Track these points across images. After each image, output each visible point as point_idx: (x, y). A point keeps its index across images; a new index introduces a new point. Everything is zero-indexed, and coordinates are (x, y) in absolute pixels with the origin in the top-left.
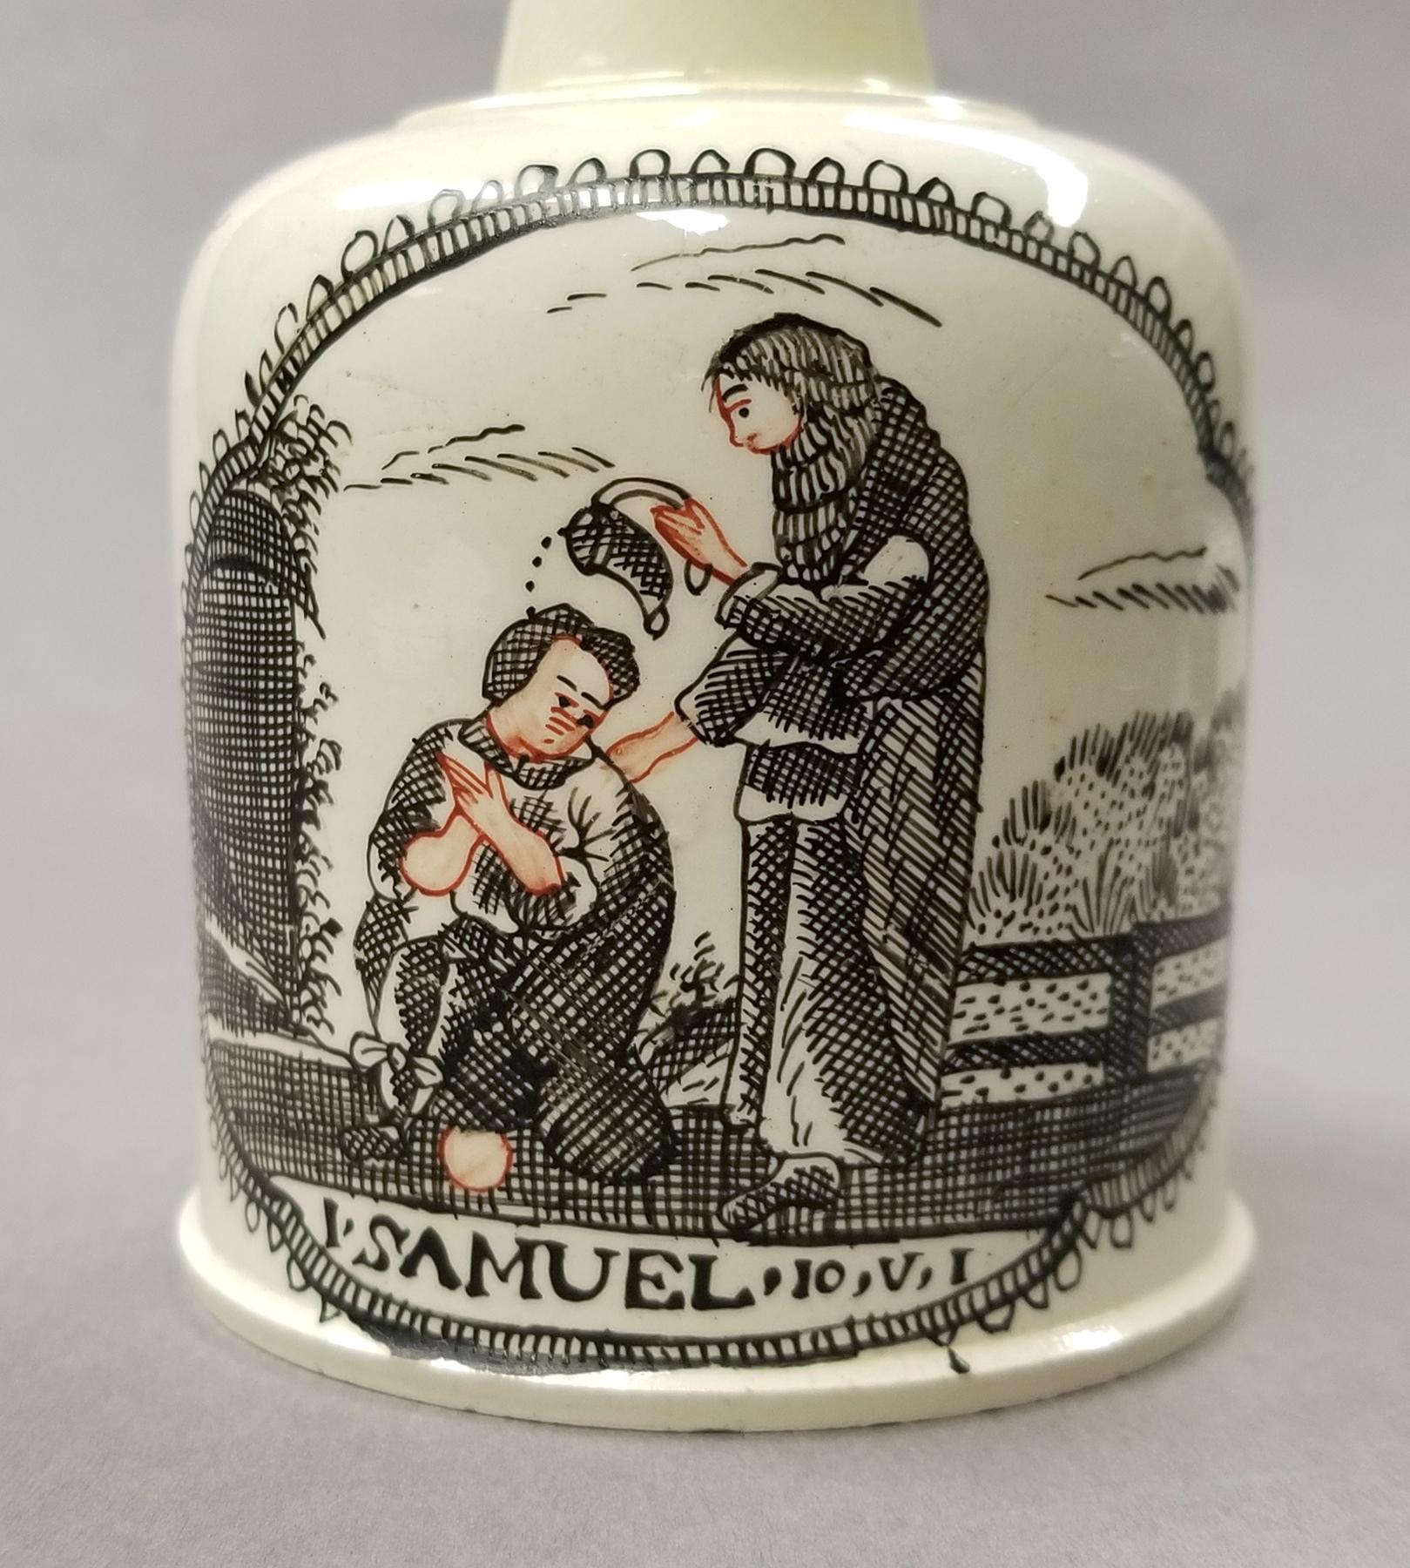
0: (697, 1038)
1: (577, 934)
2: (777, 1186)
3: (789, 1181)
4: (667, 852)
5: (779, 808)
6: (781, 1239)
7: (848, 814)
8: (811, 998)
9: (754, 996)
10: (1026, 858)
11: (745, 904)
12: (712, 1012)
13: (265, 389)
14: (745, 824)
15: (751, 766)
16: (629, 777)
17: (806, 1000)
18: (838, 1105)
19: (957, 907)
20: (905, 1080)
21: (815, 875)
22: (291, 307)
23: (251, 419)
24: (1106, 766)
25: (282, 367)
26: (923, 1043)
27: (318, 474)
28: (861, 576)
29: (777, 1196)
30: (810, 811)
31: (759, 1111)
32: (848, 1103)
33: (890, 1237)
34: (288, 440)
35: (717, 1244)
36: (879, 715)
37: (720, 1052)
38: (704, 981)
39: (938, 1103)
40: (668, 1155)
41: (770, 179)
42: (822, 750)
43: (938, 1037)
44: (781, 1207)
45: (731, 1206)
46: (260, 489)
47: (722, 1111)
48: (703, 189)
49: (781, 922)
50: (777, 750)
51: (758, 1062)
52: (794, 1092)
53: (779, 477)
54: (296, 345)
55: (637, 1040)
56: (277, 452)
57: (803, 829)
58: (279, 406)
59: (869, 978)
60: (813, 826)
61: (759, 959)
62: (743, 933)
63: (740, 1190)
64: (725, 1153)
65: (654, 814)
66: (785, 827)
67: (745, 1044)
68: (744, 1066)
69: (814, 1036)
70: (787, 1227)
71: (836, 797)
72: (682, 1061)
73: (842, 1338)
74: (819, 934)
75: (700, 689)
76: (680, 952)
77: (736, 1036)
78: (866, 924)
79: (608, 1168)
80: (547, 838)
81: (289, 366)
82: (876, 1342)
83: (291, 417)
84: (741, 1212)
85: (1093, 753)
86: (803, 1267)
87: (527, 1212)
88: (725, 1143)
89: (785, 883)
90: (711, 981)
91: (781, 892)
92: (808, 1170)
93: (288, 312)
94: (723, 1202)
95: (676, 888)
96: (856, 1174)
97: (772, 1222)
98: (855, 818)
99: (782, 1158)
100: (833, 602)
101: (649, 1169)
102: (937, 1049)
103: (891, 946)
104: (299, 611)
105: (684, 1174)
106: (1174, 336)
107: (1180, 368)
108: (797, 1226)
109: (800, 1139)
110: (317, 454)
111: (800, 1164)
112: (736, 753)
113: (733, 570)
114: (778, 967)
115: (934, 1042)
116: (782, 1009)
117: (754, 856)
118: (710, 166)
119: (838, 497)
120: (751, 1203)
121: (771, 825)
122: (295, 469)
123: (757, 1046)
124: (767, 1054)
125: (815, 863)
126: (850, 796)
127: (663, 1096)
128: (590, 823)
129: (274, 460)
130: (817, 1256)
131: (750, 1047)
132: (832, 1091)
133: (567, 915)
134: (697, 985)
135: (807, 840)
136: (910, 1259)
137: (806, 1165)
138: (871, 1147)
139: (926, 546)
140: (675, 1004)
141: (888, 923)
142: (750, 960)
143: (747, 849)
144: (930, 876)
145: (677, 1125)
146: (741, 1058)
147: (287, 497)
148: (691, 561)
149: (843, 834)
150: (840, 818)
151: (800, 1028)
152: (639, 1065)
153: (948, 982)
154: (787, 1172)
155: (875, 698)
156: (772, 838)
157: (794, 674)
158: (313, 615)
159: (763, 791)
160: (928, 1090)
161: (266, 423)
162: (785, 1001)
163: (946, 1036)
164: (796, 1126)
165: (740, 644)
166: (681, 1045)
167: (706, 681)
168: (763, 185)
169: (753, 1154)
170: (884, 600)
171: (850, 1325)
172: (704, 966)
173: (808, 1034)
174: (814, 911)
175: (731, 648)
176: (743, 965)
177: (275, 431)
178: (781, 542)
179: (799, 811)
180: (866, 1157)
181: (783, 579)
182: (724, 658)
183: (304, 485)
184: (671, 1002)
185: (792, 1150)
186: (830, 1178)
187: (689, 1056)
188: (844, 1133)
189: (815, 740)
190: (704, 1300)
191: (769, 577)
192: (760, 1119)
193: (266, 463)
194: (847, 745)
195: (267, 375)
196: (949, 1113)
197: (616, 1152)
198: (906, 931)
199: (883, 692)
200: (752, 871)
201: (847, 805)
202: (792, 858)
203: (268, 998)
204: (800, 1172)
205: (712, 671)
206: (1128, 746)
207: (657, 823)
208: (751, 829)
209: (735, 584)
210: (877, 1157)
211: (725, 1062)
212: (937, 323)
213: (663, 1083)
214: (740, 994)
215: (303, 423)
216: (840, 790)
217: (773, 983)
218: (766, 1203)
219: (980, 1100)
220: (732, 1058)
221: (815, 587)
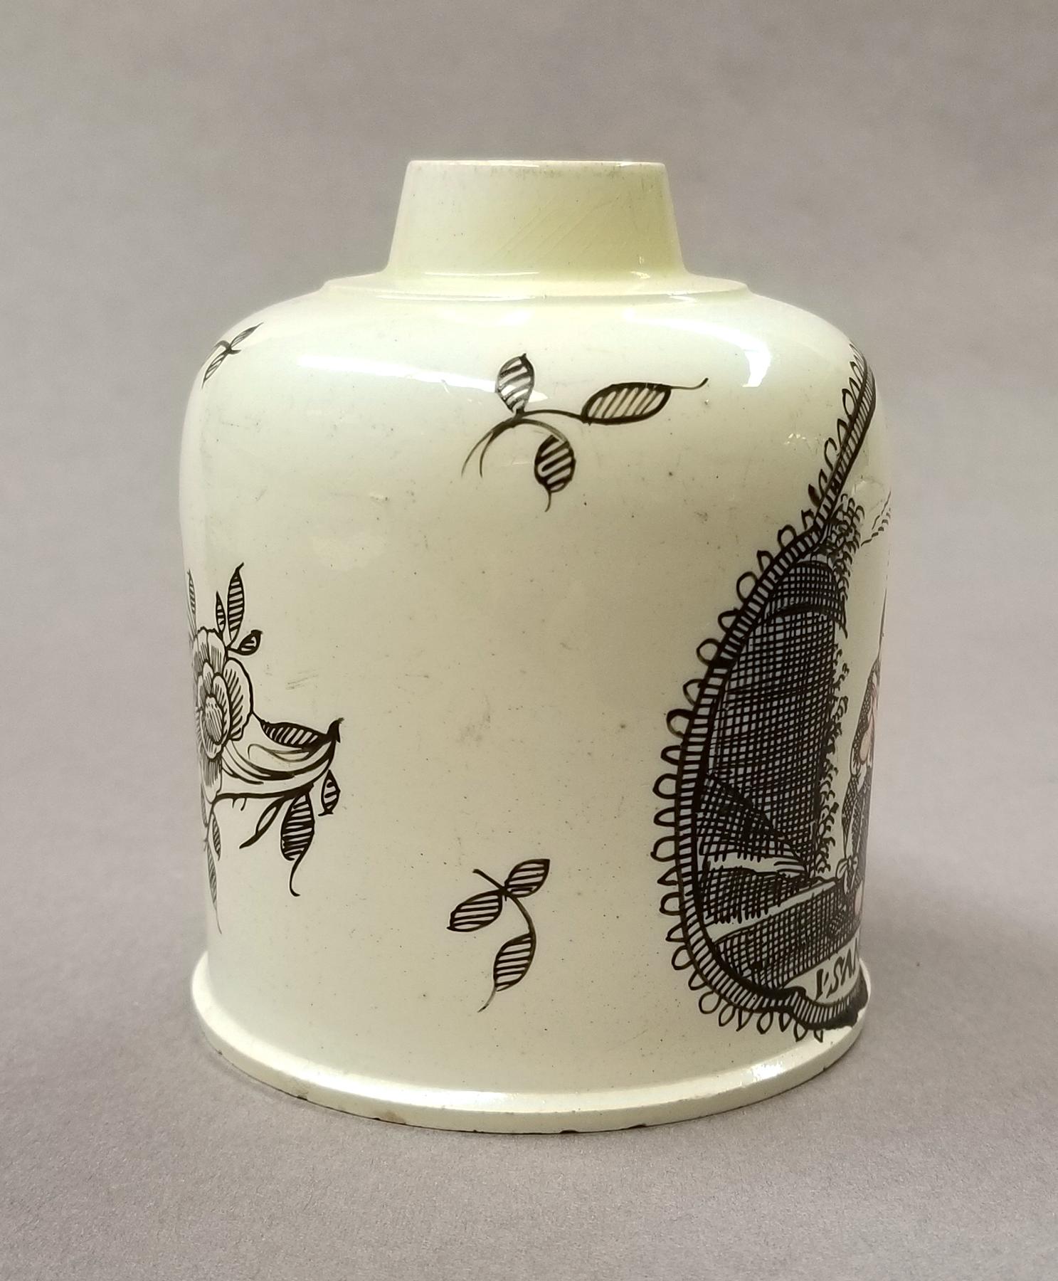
13: (824, 494)
22: (831, 440)
23: (815, 514)
25: (833, 479)
27: (851, 540)
34: (839, 523)
46: (821, 558)
54: (839, 464)
56: (832, 532)
58: (833, 503)
81: (837, 477)
83: (840, 508)
93: (830, 445)
104: (837, 625)
110: (852, 528)
122: (842, 540)
129: (831, 537)
147: (837, 558)
158: (843, 626)
161: (825, 515)
177: (831, 520)
183: (846, 549)
193: (826, 540)
195: (824, 485)
215: (846, 511)
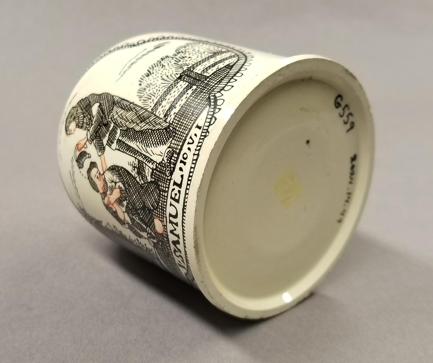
0: (142, 170)
1: (125, 188)
2: (167, 162)
3: (167, 159)
4: (116, 166)
5: (115, 142)
6: (175, 164)
7: (121, 128)
8: (142, 145)
9: (139, 156)
10: (147, 95)
11: (126, 153)
12: (139, 166)
14: (116, 149)
15: (109, 145)
16: (106, 169)
17: (142, 146)
18: (160, 145)
19: (145, 110)
20: (162, 129)
21: (127, 138)
24: (149, 75)
26: (159, 124)
28: (94, 116)
29: (168, 163)
30: (118, 136)
31: (155, 162)
32: (160, 142)
33: (185, 140)
35: (172, 179)
36: (111, 118)
37: (145, 167)
38: (134, 166)
39: (170, 123)
40: (157, 184)
42: (111, 131)
43: (160, 120)
44: (170, 163)
45: (167, 173)
47: (153, 170)
49: (130, 147)
50: (108, 139)
51: (148, 159)
52: (155, 154)
53: (78, 127)
55: (140, 183)
57: (119, 138)
59: (145, 132)
60: (120, 136)
61: (134, 153)
62: (129, 155)
63: (165, 171)
64: (159, 172)
66: (119, 141)
67: (144, 161)
68: (148, 162)
69: (148, 146)
70: (174, 163)
72: (144, 175)
73: (195, 157)
74: (134, 140)
75: (98, 151)
77: (143, 162)
78: (137, 130)
79: (158, 198)
82: (199, 150)
84: (169, 172)
86: (181, 162)
88: (157, 171)
89: (126, 144)
90: (135, 164)
91: (128, 146)
92: (167, 155)
94: (166, 175)
95: (121, 166)
96: (172, 145)
97: (172, 166)
98: (122, 127)
99: (163, 160)
100: (95, 122)
101: (159, 189)
102: (162, 121)
103: (142, 126)
105: (160, 182)
108: (174, 160)
109: (161, 155)
111: (165, 156)
113: (86, 139)
114: (136, 150)
115: (161, 121)
116: (142, 151)
117: (120, 149)
119: (84, 117)
120: (168, 169)
121: (117, 144)
123: (146, 159)
124: (147, 157)
125: (125, 137)
126: (119, 127)
127: (149, 181)
128: (112, 179)
130: (181, 158)
131: (145, 160)
132: (157, 145)
133: (123, 190)
134: (135, 167)
135: (121, 138)
136: (191, 138)
137: (166, 155)
138: (169, 140)
139: (96, 103)
140: (136, 173)
141: (139, 126)
142: (133, 155)
143: (119, 150)
144: (137, 115)
145: (153, 180)
146: (146, 162)
148: (84, 147)
149: (123, 130)
150: (121, 130)
151: (146, 149)
152: (144, 184)
153: (154, 116)
154: (165, 159)
155: (109, 118)
156: (119, 144)
157: (100, 132)
159: (112, 144)
160: (167, 125)
162: (141, 150)
163: (161, 119)
164: (159, 155)
165: (94, 141)
166: (142, 174)
167: (97, 149)
169: (161, 166)
170: (98, 113)
171: (194, 155)
172: (132, 165)
173: (147, 147)
174: (131, 140)
176: (134, 157)
178: (85, 129)
179: (117, 138)
180: (170, 142)
181: (89, 130)
182: (95, 145)
184: (136, 174)
185: (162, 157)
186: (170, 150)
187: (144, 173)
188: (164, 145)
189: (109, 132)
190: (180, 186)
191: (88, 133)
192: (156, 162)
194: (112, 125)
196: (173, 122)
197: (156, 195)
198: (141, 122)
199: (109, 117)
200: (122, 150)
201: (120, 128)
202: (123, 142)
204: (167, 156)
207: (112, 166)
208: (117, 148)
209: (88, 140)
210: (171, 139)
211: (146, 166)
213: (147, 180)
214: (138, 159)
216: (117, 129)
217: (138, 152)
218: (169, 166)
219: (175, 114)
220: (146, 164)
221: (92, 125)
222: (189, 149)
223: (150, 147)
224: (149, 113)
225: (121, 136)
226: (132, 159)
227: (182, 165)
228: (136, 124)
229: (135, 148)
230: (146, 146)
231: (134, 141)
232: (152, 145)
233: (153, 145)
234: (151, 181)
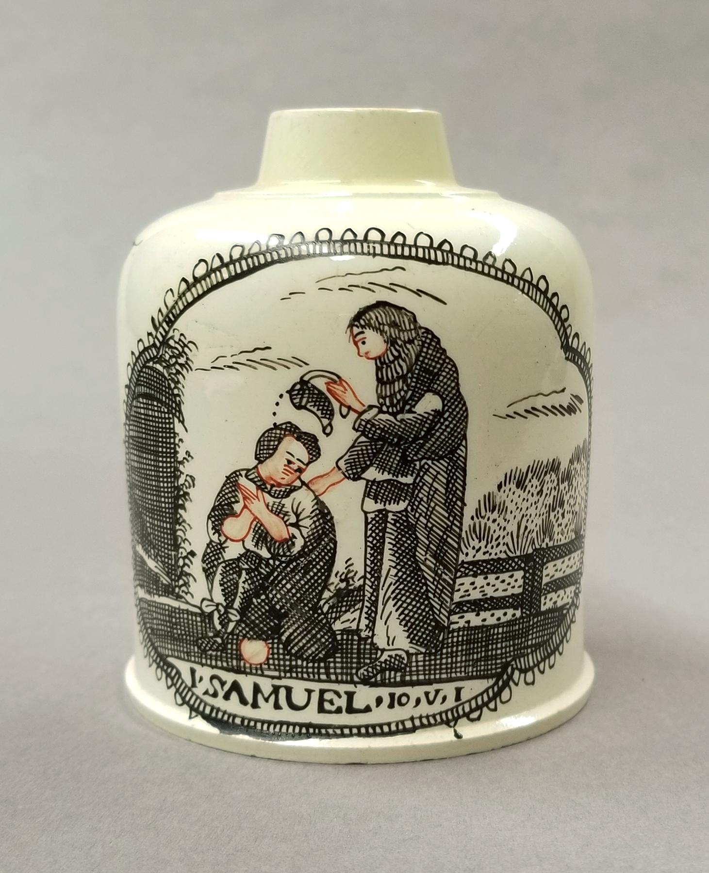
0: (347, 601)
1: (296, 558)
2: (381, 662)
3: (386, 660)
4: (333, 525)
5: (380, 506)
6: (383, 684)
7: (409, 508)
8: (394, 585)
9: (370, 584)
10: (486, 524)
11: (366, 546)
12: (353, 591)
13: (160, 325)
14: (366, 513)
15: (368, 489)
16: (317, 494)
17: (392, 585)
18: (406, 628)
19: (456, 546)
20: (434, 617)
21: (396, 534)
22: (171, 290)
23: (154, 336)
24: (520, 484)
25: (167, 316)
26: (442, 603)
27: (184, 363)
28: (413, 410)
30: (393, 507)
31: (373, 631)
32: (411, 627)
33: (429, 682)
34: (171, 347)
35: (356, 687)
36: (422, 467)
37: (356, 607)
38: (349, 578)
39: (449, 627)
40: (335, 650)
41: (374, 242)
42: (398, 482)
43: (448, 600)
44: (383, 671)
45: (362, 671)
46: (158, 366)
47: (357, 631)
48: (346, 247)
49: (382, 553)
50: (379, 482)
51: (372, 611)
52: (387, 624)
53: (378, 369)
54: (173, 307)
55: (322, 603)
56: (166, 352)
57: (390, 515)
58: (167, 333)
59: (419, 576)
60: (394, 513)
61: (372, 569)
62: (366, 558)
63: (365, 664)
64: (359, 649)
65: (328, 509)
66: (383, 514)
67: (366, 604)
68: (366, 613)
69: (396, 600)
70: (385, 679)
71: (404, 501)
72: (341, 611)
73: (409, 725)
74: (398, 558)
75: (346, 457)
76: (339, 566)
77: (363, 600)
78: (417, 554)
79: (310, 655)
80: (283, 519)
81: (171, 316)
82: (423, 726)
83: (172, 338)
84: (366, 673)
85: (515, 479)
86: (392, 696)
87: (276, 674)
88: (359, 645)
89: (383, 537)
90: (352, 578)
91: (381, 541)
92: (394, 656)
93: (170, 292)
95: (337, 539)
96: (414, 657)
97: (379, 677)
98: (412, 510)
99: (383, 650)
100: (402, 420)
101: (327, 656)
102: (448, 605)
103: (428, 562)
104: (176, 420)
105: (342, 658)
106: (550, 301)
107: (552, 314)
108: (390, 679)
109: (390, 643)
110: (183, 354)
111: (390, 653)
112: (361, 484)
113: (360, 408)
114: (380, 572)
115: (447, 602)
116: (382, 589)
117: (370, 526)
118: (349, 236)
119: (404, 377)
120: (370, 670)
121: (377, 513)
122: (174, 360)
123: (372, 605)
124: (376, 608)
125: (395, 529)
126: (410, 501)
127: (333, 626)
128: (301, 513)
129: (164, 355)
130: (398, 691)
131: (369, 605)
132: (403, 623)
133: (292, 551)
134: (346, 580)
135: (392, 519)
136: (437, 692)
137: (393, 653)
138: (420, 646)
139: (441, 397)
140: (337, 588)
141: (426, 553)
142: (368, 569)
143: (367, 523)
144: (444, 533)
145: (339, 637)
146: (365, 610)
147: (171, 371)
148: (342, 404)
149: (407, 517)
150: (406, 510)
151: (389, 597)
152: (322, 613)
153: (452, 577)
154: (385, 656)
155: (420, 460)
156: (377, 519)
157: (386, 451)
158: (183, 422)
159: (373, 499)
160: (444, 622)
161: (161, 339)
162: (383, 586)
163: (452, 599)
164: (389, 638)
165: (363, 439)
166: (340, 605)
167: (349, 454)
168: (371, 245)
169: (370, 649)
170: (423, 420)
171: (412, 719)
172: (349, 572)
173: (393, 600)
174: (395, 549)
175: (360, 440)
176: (365, 571)
177: (165, 343)
178: (380, 396)
179: (388, 507)
180: (418, 650)
181: (381, 411)
182: (356, 445)
183: (178, 367)
184: (336, 587)
185: (387, 648)
186: (403, 659)
187: (343, 609)
188: (409, 640)
189: (395, 478)
190: (351, 710)
191: (375, 411)
192: (373, 635)
193: (161, 356)
194: (409, 480)
195: (161, 319)
196: (454, 631)
197: (313, 649)
198: (434, 556)
199: (423, 458)
200: (369, 532)
201: (409, 504)
202: (386, 527)
203: (165, 582)
204: (390, 656)
205: (351, 450)
206: (530, 475)
207: (329, 513)
208: (368, 515)
209: (361, 414)
210: (423, 650)
211: (359, 611)
212: (445, 303)
213: (333, 620)
214: (365, 583)
215: (177, 341)
216: (406, 498)
217: (378, 578)
218: (376, 669)
219: (466, 625)
220: (361, 610)
221: (394, 415)
222: (418, 701)
223: (396, 607)
224: (455, 562)
225: (395, 518)
226: (359, 567)
227: (387, 700)
228: (427, 542)
229: (383, 567)
230: (394, 595)
231: (395, 559)
232: (401, 609)
233: (402, 613)
234: (334, 634)
